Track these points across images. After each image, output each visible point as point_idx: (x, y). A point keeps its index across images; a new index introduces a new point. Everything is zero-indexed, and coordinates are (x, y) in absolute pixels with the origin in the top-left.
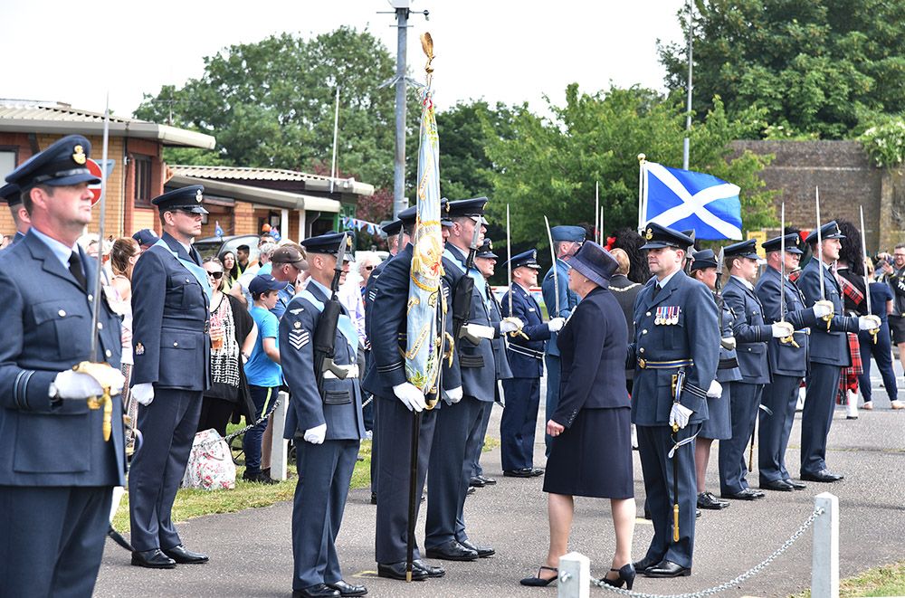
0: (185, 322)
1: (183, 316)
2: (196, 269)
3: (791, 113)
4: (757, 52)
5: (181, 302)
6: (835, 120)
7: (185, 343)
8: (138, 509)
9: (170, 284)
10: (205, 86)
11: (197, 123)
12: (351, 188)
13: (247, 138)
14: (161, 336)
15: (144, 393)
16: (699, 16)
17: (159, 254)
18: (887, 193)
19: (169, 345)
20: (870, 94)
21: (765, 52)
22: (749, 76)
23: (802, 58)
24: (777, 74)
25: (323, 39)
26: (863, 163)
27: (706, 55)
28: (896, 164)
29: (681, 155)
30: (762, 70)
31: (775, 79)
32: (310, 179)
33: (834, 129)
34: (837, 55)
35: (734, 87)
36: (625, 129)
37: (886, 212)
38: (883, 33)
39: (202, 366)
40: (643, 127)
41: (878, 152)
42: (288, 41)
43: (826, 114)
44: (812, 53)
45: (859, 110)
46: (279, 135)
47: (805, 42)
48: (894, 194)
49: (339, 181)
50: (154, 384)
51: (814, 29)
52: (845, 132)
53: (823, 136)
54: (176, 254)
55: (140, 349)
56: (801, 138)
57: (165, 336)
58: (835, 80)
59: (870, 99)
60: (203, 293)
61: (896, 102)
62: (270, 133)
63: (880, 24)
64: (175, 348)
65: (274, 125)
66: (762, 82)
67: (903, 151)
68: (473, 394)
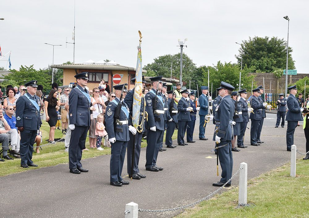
0: (83, 108)
1: (82, 107)
2: (86, 94)
3: (260, 68)
4: (254, 57)
5: (82, 103)
6: (268, 69)
7: (83, 114)
8: (71, 157)
9: (79, 98)
10: (155, 64)
11: (154, 70)
12: (174, 81)
13: (162, 73)
14: (76, 112)
15: (72, 127)
16: (243, 50)
17: (76, 90)
18: (278, 83)
19: (78, 114)
20: (275, 65)
21: (256, 57)
22: (253, 61)
23: (262, 58)
24: (258, 61)
25: (176, 55)
26: (274, 77)
27: (245, 58)
28: (280, 77)
29: (239, 75)
30: (255, 60)
31: (258, 62)
32: (167, 79)
33: (268, 71)
34: (269, 57)
35: (250, 63)
36: (229, 70)
37: (278, 86)
38: (277, 53)
39: (88, 120)
40: (232, 70)
41: (276, 75)
42: (169, 56)
43: (267, 68)
44: (264, 57)
45: (273, 67)
46: (168, 72)
47: (263, 55)
48: (279, 83)
49: (172, 79)
50: (75, 125)
51: (265, 53)
52: (270, 72)
53: (266, 72)
54: (80, 90)
55: (71, 115)
56: (262, 72)
57: (77, 112)
58: (269, 62)
59: (275, 66)
60: (88, 101)
61: (280, 66)
62: (167, 72)
63: (277, 52)
64: (80, 115)
65: (167, 70)
66: (255, 62)
67: (281, 75)
68: (158, 128)
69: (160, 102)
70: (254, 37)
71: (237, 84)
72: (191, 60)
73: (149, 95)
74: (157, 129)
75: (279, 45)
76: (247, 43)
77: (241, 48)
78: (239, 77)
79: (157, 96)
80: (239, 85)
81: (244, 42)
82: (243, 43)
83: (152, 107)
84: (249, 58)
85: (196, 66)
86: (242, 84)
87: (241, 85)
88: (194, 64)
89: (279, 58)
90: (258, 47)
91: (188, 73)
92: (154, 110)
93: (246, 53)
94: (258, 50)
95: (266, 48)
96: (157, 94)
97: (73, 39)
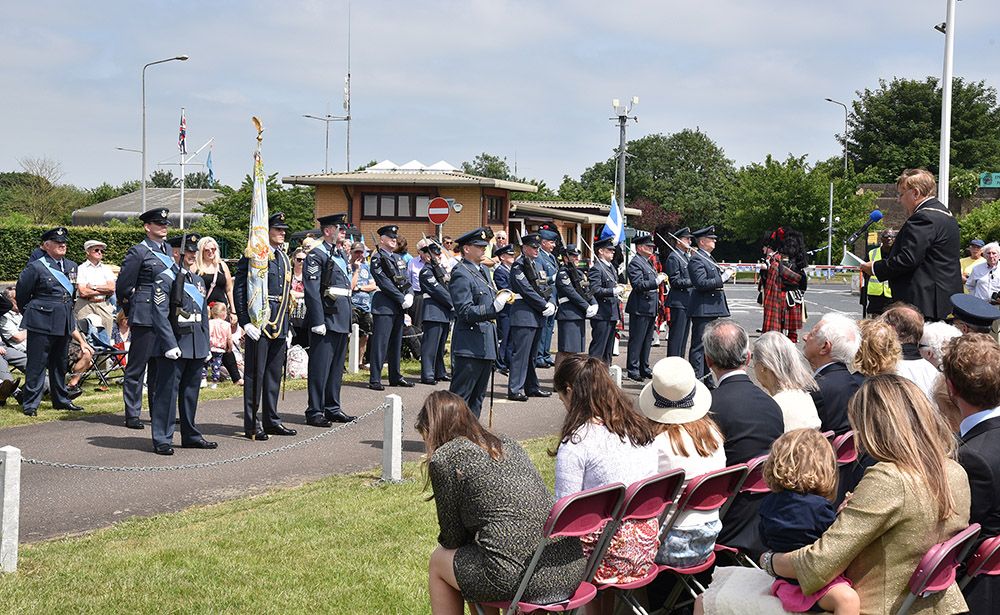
4: (891, 138)
5: (151, 276)
16: (860, 120)
17: (139, 249)
19: (143, 301)
21: (897, 138)
22: (887, 150)
23: (917, 140)
24: (903, 149)
27: (863, 140)
30: (895, 147)
31: (902, 152)
34: (936, 138)
35: (879, 155)
41: (958, 189)
44: (923, 138)
46: (653, 185)
47: (919, 131)
54: (150, 249)
57: (141, 295)
66: (894, 153)
67: (973, 189)
68: (332, 329)
69: (340, 272)
70: (892, 80)
71: (823, 219)
72: (719, 148)
73: (312, 255)
74: (328, 330)
75: (970, 101)
76: (871, 100)
77: (855, 114)
78: (829, 198)
79: (333, 258)
80: (827, 219)
81: (863, 95)
82: (858, 100)
83: (319, 281)
84: (876, 142)
85: (734, 165)
86: (838, 219)
87: (833, 220)
88: (729, 162)
89: (967, 138)
90: (905, 108)
91: (709, 187)
92: (324, 288)
93: (868, 127)
94: (905, 117)
95: (930, 111)
96: (332, 253)
97: (345, 107)
